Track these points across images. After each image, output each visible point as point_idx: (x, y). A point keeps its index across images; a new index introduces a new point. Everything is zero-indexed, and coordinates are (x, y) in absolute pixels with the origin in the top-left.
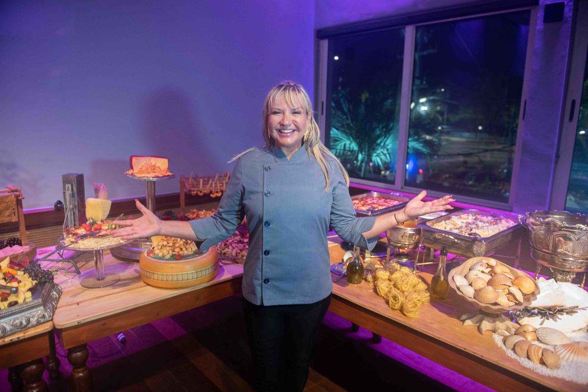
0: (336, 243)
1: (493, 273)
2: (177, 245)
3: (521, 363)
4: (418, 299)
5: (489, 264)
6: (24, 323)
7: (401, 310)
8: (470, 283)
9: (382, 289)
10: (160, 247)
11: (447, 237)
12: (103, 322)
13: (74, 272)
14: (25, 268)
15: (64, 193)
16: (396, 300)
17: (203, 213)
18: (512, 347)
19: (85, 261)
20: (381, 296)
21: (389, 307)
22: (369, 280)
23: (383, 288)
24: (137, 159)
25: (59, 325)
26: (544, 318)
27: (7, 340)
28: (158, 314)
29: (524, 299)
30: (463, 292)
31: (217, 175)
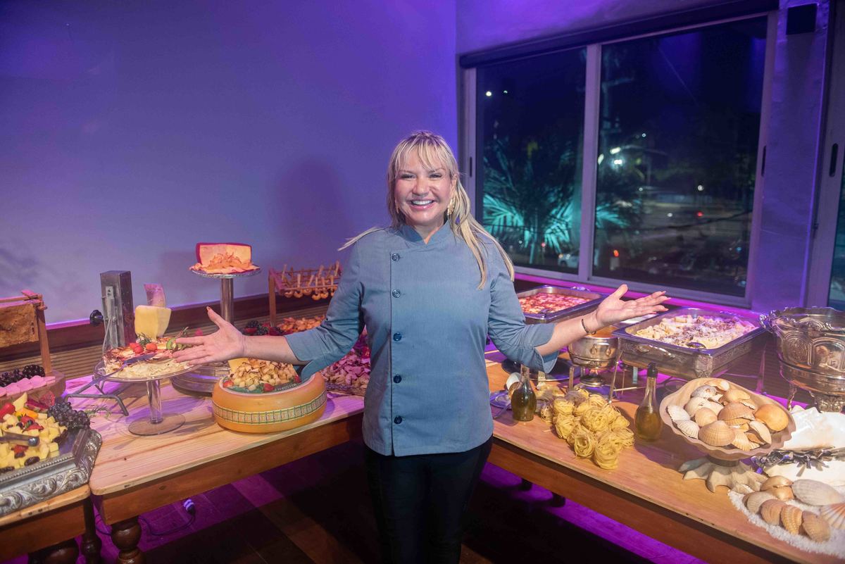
0: (495, 362)
1: (725, 401)
2: (265, 371)
3: (771, 533)
4: (616, 441)
5: (719, 387)
6: (49, 488)
7: (593, 458)
8: (692, 416)
9: (564, 428)
10: (240, 374)
11: (657, 350)
12: (160, 485)
13: (119, 413)
14: (49, 408)
15: (104, 299)
16: (584, 445)
17: (302, 323)
18: (757, 510)
19: (135, 397)
20: (563, 438)
21: (575, 454)
22: (545, 415)
23: (565, 426)
24: (207, 248)
25: (98, 491)
26: (803, 466)
27: (25, 513)
28: (240, 472)
29: (773, 438)
30: (682, 429)
31: (322, 267)
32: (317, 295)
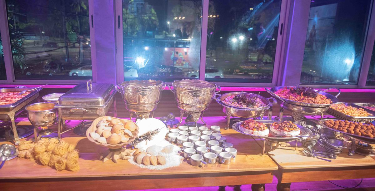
1: (111, 124)
3: (149, 168)
4: (75, 157)
5: (107, 120)
7: (67, 168)
8: (101, 134)
9: (45, 160)
11: (80, 110)
16: (61, 164)
18: (141, 162)
20: (46, 165)
21: (56, 170)
23: (46, 158)
26: (146, 141)
29: (133, 134)
30: (100, 142)
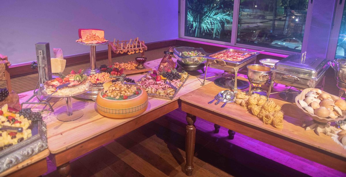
0: (210, 81)
1: (320, 97)
2: (123, 89)
4: (280, 117)
5: (318, 93)
6: (30, 153)
7: (272, 124)
8: (309, 104)
9: (256, 111)
10: (111, 91)
12: (80, 145)
13: (49, 110)
14: (20, 111)
15: (38, 57)
16: (268, 118)
17: (123, 65)
19: (54, 102)
20: (255, 115)
21: (264, 122)
23: (256, 110)
24: (84, 31)
25: (53, 152)
27: (20, 166)
29: (343, 113)
30: (308, 110)
31: (131, 40)
32: (130, 52)
